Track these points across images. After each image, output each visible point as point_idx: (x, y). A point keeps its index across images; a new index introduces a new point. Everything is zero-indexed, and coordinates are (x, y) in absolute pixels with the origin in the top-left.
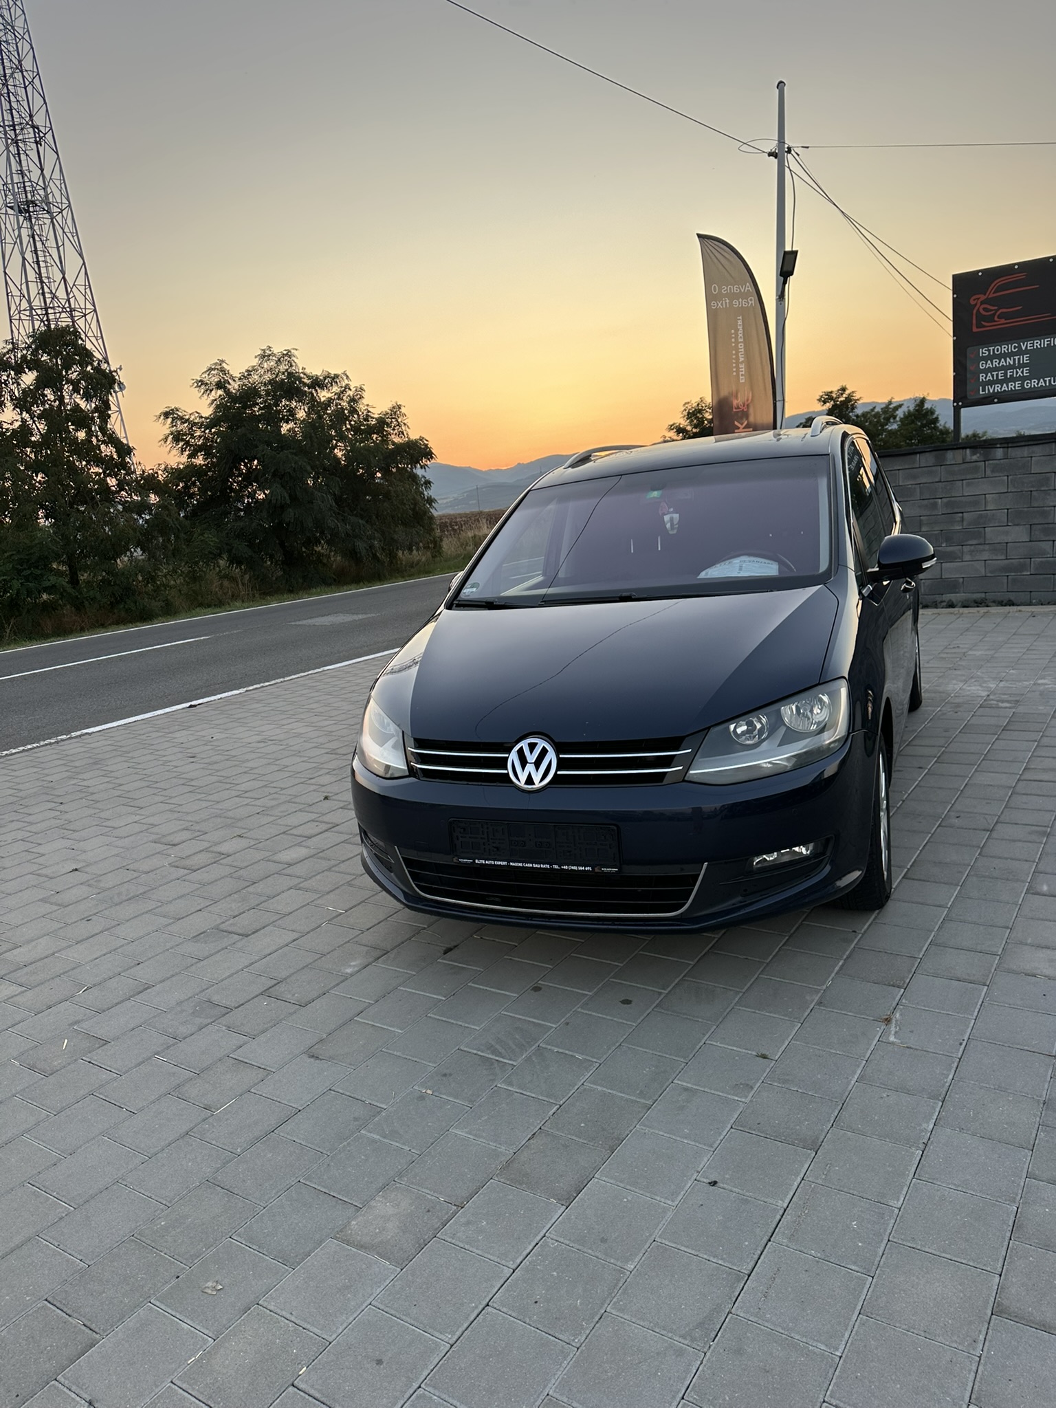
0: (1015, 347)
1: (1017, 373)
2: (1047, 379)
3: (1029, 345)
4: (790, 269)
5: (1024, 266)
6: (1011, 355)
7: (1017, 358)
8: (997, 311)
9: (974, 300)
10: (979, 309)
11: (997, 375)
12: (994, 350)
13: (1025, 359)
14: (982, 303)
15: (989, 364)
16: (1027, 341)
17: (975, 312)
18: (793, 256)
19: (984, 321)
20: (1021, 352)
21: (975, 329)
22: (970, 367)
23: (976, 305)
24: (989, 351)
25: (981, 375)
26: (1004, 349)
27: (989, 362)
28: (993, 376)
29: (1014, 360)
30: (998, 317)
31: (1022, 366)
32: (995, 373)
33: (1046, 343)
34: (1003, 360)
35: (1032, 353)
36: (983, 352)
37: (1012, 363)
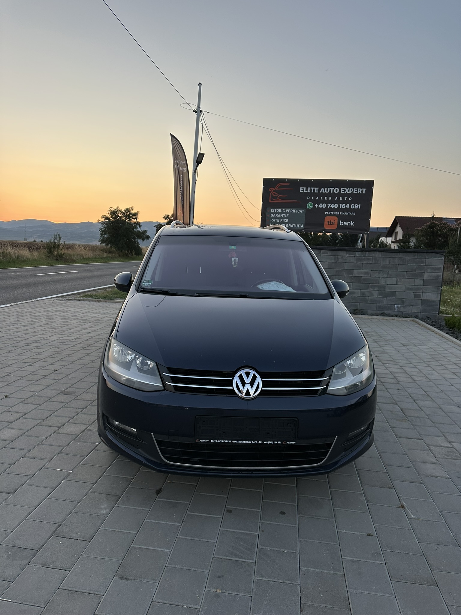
0: (284, 211)
1: (284, 220)
2: (294, 225)
3: (289, 211)
4: (200, 161)
5: (290, 181)
6: (282, 213)
7: (284, 215)
8: (279, 195)
9: (271, 189)
10: (272, 193)
11: (277, 220)
12: (276, 210)
13: (287, 216)
14: (273, 191)
15: (274, 216)
16: (288, 209)
17: (270, 194)
18: (203, 155)
19: (274, 198)
20: (286, 213)
21: (270, 201)
22: (268, 215)
23: (271, 191)
24: (275, 210)
25: (271, 219)
26: (280, 210)
27: (274, 214)
28: (275, 220)
29: (283, 215)
30: (279, 198)
31: (286, 218)
32: (276, 219)
33: (295, 211)
34: (279, 215)
35: (290, 214)
36: (273, 210)
37: (282, 216)
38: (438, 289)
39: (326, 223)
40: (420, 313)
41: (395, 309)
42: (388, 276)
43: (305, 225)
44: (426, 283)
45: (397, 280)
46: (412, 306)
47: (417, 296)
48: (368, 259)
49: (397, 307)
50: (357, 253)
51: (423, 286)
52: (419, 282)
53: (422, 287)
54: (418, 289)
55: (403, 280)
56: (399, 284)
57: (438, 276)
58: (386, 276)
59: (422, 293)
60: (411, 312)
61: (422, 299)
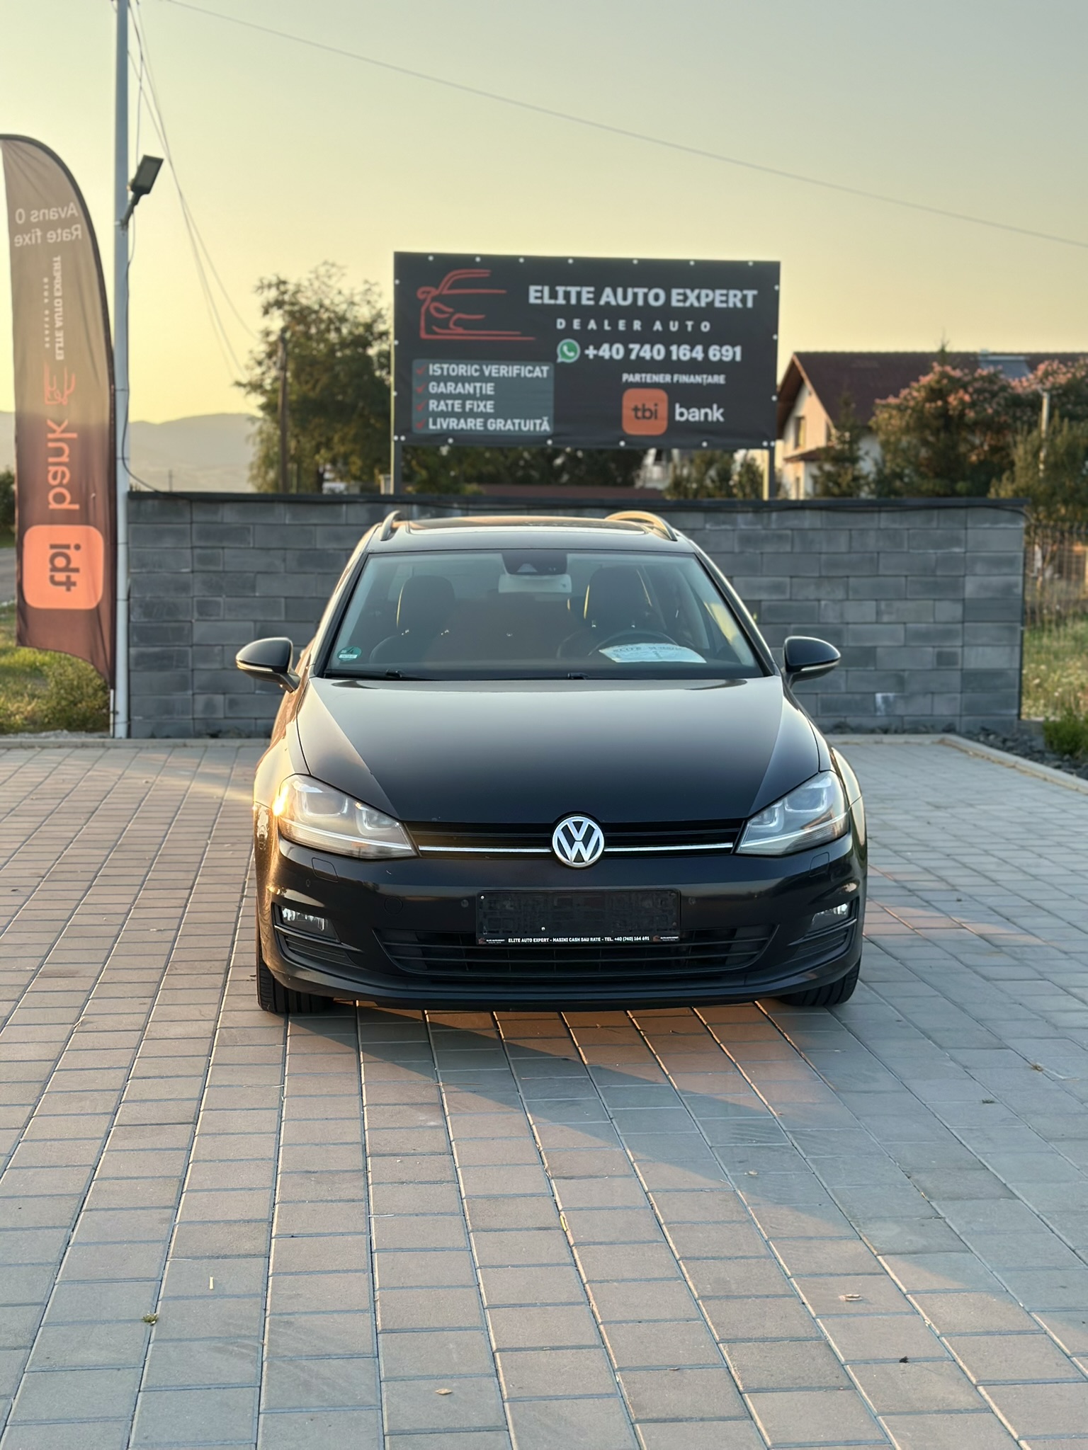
0: (476, 370)
1: (478, 406)
2: (517, 421)
3: (493, 371)
4: (147, 184)
5: (489, 261)
6: (471, 379)
7: (478, 385)
8: (453, 314)
9: (423, 292)
10: (429, 307)
11: (453, 405)
12: (448, 369)
13: (489, 389)
14: (434, 299)
15: (441, 388)
16: (492, 365)
18: (158, 165)
19: (437, 326)
20: (483, 379)
21: (423, 335)
23: (424, 300)
24: (442, 369)
25: (431, 402)
26: (462, 369)
27: (442, 384)
28: (447, 405)
29: (475, 388)
30: (454, 324)
31: (485, 398)
32: (450, 402)
33: (515, 371)
34: (460, 385)
35: (499, 382)
36: (435, 369)
37: (471, 392)
38: (1012, 630)
39: (627, 412)
40: (961, 716)
41: (876, 709)
42: (847, 593)
43: (555, 421)
44: (973, 611)
45: (878, 606)
46: (933, 693)
47: (945, 660)
48: (780, 538)
49: (885, 700)
50: (740, 518)
51: (963, 622)
52: (949, 610)
53: (959, 626)
54: (948, 635)
55: (897, 604)
56: (885, 618)
57: (1008, 588)
58: (840, 595)
59: (963, 646)
60: (932, 715)
61: (962, 670)
